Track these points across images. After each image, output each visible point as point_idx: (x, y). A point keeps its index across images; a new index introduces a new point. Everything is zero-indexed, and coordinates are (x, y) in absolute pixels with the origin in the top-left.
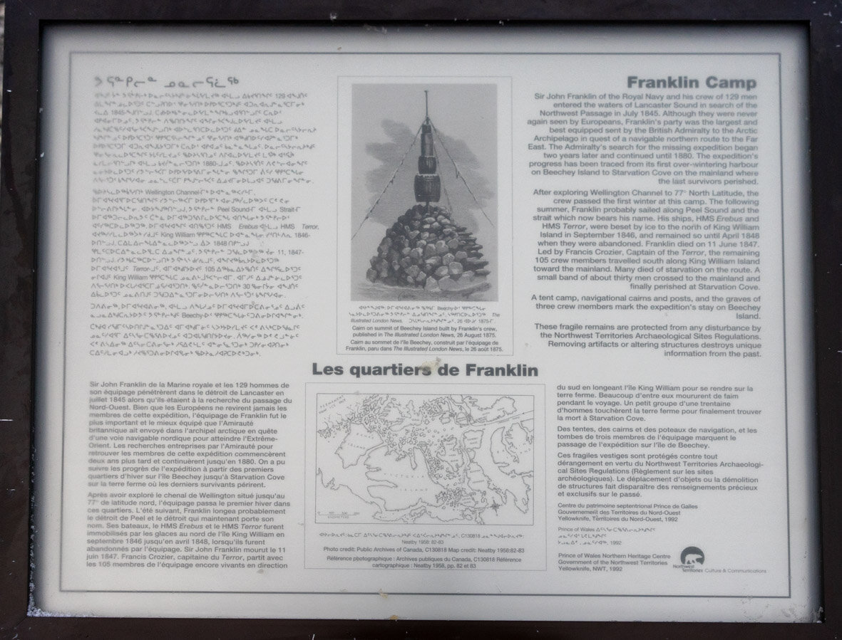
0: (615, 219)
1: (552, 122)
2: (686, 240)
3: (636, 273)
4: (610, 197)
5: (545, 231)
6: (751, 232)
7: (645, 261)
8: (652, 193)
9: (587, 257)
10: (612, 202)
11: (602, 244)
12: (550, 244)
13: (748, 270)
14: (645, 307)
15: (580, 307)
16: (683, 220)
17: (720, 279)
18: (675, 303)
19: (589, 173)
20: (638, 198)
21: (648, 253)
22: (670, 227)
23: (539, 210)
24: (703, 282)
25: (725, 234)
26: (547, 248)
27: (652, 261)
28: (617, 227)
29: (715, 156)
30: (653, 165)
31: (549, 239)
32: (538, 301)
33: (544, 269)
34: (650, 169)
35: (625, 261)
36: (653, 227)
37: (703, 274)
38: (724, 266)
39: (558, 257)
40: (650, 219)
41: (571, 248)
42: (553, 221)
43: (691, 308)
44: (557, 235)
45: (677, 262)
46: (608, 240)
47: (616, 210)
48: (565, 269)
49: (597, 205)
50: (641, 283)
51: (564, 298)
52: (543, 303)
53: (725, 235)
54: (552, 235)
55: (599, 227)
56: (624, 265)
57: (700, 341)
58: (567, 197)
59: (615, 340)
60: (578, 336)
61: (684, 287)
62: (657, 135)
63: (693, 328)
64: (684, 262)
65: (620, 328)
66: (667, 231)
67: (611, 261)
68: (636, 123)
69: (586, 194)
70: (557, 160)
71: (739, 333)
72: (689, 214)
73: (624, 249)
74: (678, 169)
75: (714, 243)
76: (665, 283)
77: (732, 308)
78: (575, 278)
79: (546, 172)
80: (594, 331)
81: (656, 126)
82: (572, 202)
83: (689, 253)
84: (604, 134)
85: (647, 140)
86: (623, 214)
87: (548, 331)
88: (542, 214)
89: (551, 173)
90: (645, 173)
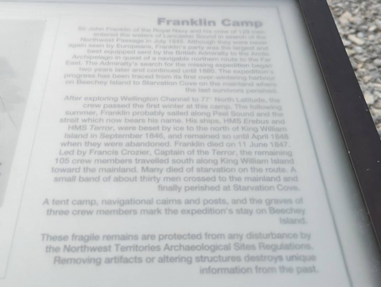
0: (143, 121)
1: (90, 46)
3: (165, 174)
4: (140, 103)
5: (71, 132)
6: (280, 133)
7: (174, 161)
8: (179, 100)
9: (113, 157)
10: (142, 106)
11: (129, 145)
12: (74, 144)
13: (283, 170)
14: (175, 212)
15: (99, 212)
16: (211, 122)
17: (255, 179)
18: (209, 206)
19: (121, 83)
20: (167, 103)
21: (177, 153)
22: (199, 128)
23: (67, 113)
24: (238, 183)
25: (254, 135)
26: (69, 148)
27: (181, 161)
28: (145, 128)
29: (235, 72)
30: (180, 77)
31: (73, 140)
32: (51, 206)
33: (63, 170)
34: (178, 81)
35: (152, 161)
36: (182, 129)
37: (237, 174)
38: (257, 166)
39: (80, 157)
40: (179, 121)
41: (96, 148)
42: (80, 123)
43: (227, 212)
44: (83, 136)
45: (208, 161)
46: (135, 140)
47: (145, 113)
48: (86, 169)
49: (126, 109)
50: (170, 184)
51: (81, 202)
52: (56, 208)
53: (254, 136)
54: (77, 136)
55: (127, 128)
56: (151, 166)
57: (242, 253)
58: (97, 102)
59: (139, 254)
60: (93, 249)
61: (217, 188)
62: (182, 56)
63: (231, 237)
64: (215, 162)
65: (145, 237)
66: (195, 132)
67: (137, 161)
68: (165, 47)
69: (116, 100)
70: (91, 73)
71: (286, 241)
72: (216, 117)
73: (151, 149)
74: (203, 81)
75: (244, 143)
76: (196, 184)
77: (273, 211)
78: (97, 179)
79: (79, 82)
80: (112, 243)
81: (181, 50)
82: (102, 107)
83: (219, 153)
84: (136, 55)
85: (174, 59)
86: (151, 117)
87: (55, 244)
88: (69, 117)
89: (84, 83)
90: (173, 83)
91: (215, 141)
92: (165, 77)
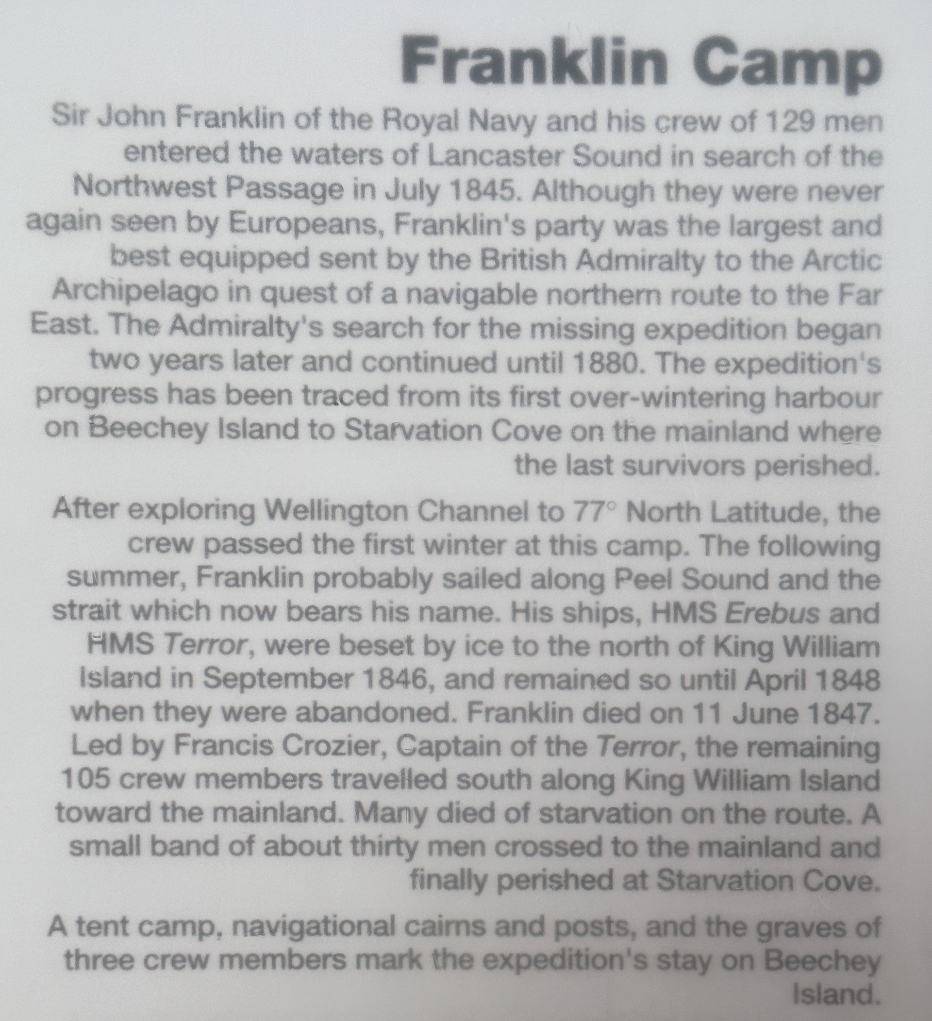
0: (355, 613)
1: (121, 223)
2: (614, 699)
3: (434, 829)
4: (338, 529)
5: (98, 661)
6: (850, 665)
7: (466, 782)
8: (490, 513)
9: (255, 764)
10: (345, 546)
11: (308, 714)
12: (118, 713)
13: (837, 816)
14: (464, 962)
15: (228, 959)
16: (602, 616)
17: (735, 850)
18: (572, 942)
19: (260, 432)
20: (440, 530)
21: (475, 749)
22: (557, 644)
23: (76, 578)
24: (675, 863)
25: (755, 672)
26: (105, 729)
27: (489, 782)
28: (361, 647)
29: (721, 366)
30: (494, 399)
31: (111, 697)
32: (73, 941)
33: (94, 815)
34: (484, 416)
35: (390, 781)
36: (495, 648)
37: (674, 831)
38: (749, 799)
39: (144, 764)
40: (483, 614)
41: (192, 729)
42: (126, 625)
43: (629, 962)
44: (144, 680)
45: (582, 781)
46: (329, 698)
47: (361, 579)
48: (170, 811)
49: (288, 562)
50: (450, 865)
51: (166, 928)
52: (92, 945)
53: (754, 679)
54: (122, 681)
55: (295, 647)
56: (387, 798)
58: (178, 528)
61: (604, 882)
67: (340, 779)
69: (250, 516)
75: (716, 707)
77: (778, 962)
78: (209, 848)
82: (198, 548)
83: (624, 749)
85: (475, 299)
90: (468, 432)
92: (436, 398)
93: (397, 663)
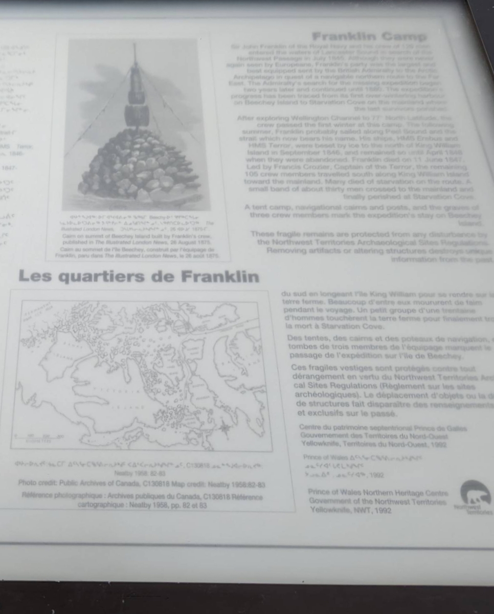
0: (318, 139)
1: (248, 65)
3: (347, 186)
4: (311, 122)
5: (252, 149)
6: (453, 150)
7: (354, 175)
8: (350, 118)
9: (297, 171)
10: (313, 125)
11: (309, 160)
12: (258, 160)
13: (459, 182)
14: (363, 216)
15: (295, 215)
16: (385, 139)
17: (433, 190)
18: (392, 211)
19: (288, 103)
20: (338, 122)
21: (356, 168)
23: (244, 132)
24: (417, 193)
26: (255, 164)
27: (361, 175)
28: (321, 146)
29: (403, 90)
30: (346, 96)
31: (256, 157)
32: (252, 211)
33: (255, 182)
34: (344, 100)
35: (334, 175)
36: (357, 146)
37: (415, 186)
38: (434, 179)
39: (267, 171)
40: (353, 139)
41: (279, 163)
42: (258, 142)
43: (410, 216)
44: (264, 153)
45: (387, 175)
46: (314, 157)
47: (318, 132)
48: (275, 181)
49: (299, 129)
50: (354, 194)
51: (277, 208)
52: (257, 212)
53: (428, 152)
54: (259, 153)
55: (304, 146)
56: (333, 178)
57: (428, 248)
58: (269, 122)
59: (337, 247)
60: (297, 243)
61: (398, 197)
62: (346, 74)
63: (416, 235)
64: (394, 175)
65: (340, 235)
66: (370, 149)
67: (320, 174)
68: (325, 65)
69: (288, 119)
70: (257, 93)
71: (465, 239)
72: (389, 135)
73: (332, 164)
74: (371, 99)
75: (420, 158)
76: (378, 193)
77: (451, 216)
78: (287, 189)
79: (248, 103)
80: (313, 238)
81: (344, 67)
82: (275, 126)
83: (396, 167)
84: (297, 74)
85: (338, 78)
86: (325, 135)
87: (265, 239)
88: (247, 136)
89: (252, 103)
90: (341, 103)
91: (391, 157)
92: (331, 96)
93: (332, 149)
